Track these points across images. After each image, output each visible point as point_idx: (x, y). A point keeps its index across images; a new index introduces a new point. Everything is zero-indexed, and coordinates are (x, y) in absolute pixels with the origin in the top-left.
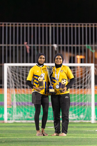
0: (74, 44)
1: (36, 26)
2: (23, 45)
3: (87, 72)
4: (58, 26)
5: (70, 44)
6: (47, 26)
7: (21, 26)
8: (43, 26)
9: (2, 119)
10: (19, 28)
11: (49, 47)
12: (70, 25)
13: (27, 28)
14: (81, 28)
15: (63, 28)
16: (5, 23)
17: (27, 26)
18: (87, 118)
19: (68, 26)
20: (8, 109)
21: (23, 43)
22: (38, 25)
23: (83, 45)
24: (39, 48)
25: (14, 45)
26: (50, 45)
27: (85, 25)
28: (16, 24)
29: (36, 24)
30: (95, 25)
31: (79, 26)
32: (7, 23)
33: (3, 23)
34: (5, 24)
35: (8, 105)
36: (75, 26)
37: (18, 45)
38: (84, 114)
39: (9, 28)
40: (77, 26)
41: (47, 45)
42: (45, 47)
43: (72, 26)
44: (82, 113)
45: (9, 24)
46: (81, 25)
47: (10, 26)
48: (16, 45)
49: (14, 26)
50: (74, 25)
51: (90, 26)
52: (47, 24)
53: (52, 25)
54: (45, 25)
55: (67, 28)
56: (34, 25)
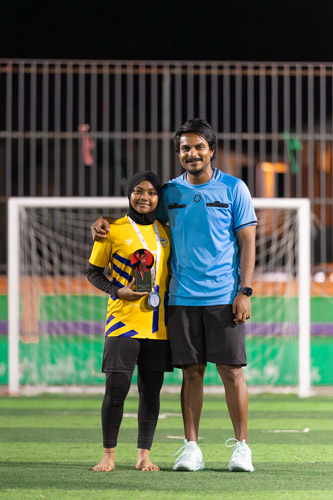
0: (245, 130)
1: (118, 71)
2: (76, 135)
3: (286, 225)
4: (191, 72)
5: (233, 130)
6: (154, 72)
7: (70, 71)
8: (142, 72)
9: (5, 380)
10: (64, 76)
11: (160, 142)
12: (232, 68)
15: (209, 78)
16: (17, 61)
17: (88, 71)
19: (226, 73)
21: (75, 128)
22: (124, 67)
23: (275, 136)
24: (130, 145)
25: (45, 135)
26: (166, 136)
27: (281, 68)
28: (52, 66)
29: (118, 63)
31: (262, 73)
32: (22, 62)
33: (10, 62)
34: (16, 66)
36: (250, 72)
37: (58, 135)
40: (257, 72)
41: (154, 136)
42: (148, 142)
43: (238, 72)
45: (28, 66)
46: (269, 68)
47: (33, 70)
48: (51, 135)
49: (45, 71)
50: (245, 68)
51: (299, 73)
52: (154, 63)
53: (172, 67)
54: (148, 67)
55: (221, 78)
56: (112, 67)
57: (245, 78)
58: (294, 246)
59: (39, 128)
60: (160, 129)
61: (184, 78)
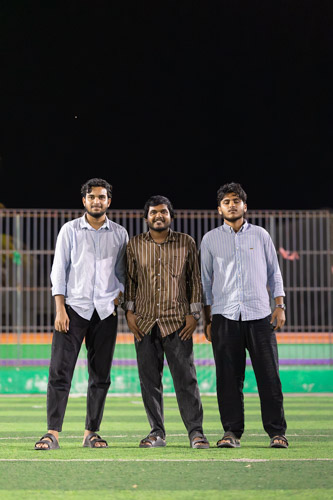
38: (208, 381)
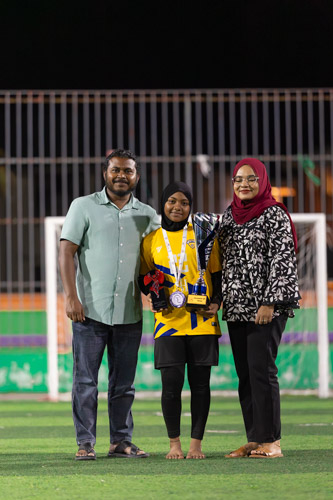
0: (261, 152)
1: (142, 100)
3: (303, 239)
4: (210, 100)
5: (250, 153)
6: (176, 100)
7: (98, 101)
8: (165, 100)
9: (43, 389)
10: (92, 106)
11: (183, 165)
12: (249, 95)
13: (114, 106)
14: (282, 104)
15: (226, 105)
16: (47, 92)
17: (114, 100)
18: (306, 382)
19: (243, 99)
20: (59, 356)
21: (103, 153)
22: (148, 96)
23: (289, 158)
24: (155, 168)
25: (76, 160)
26: (189, 159)
27: (293, 94)
28: (80, 96)
29: (142, 92)
30: (327, 94)
31: (276, 99)
32: (53, 93)
34: (47, 97)
35: (59, 345)
36: (265, 99)
37: (87, 160)
39: (58, 106)
40: (271, 99)
41: (177, 159)
42: (172, 165)
43: (254, 99)
44: (290, 368)
45: (58, 96)
46: (282, 95)
47: (63, 100)
48: (81, 160)
49: (75, 101)
50: (260, 95)
51: (310, 99)
52: (176, 92)
53: (192, 95)
54: (170, 95)
55: (238, 105)
56: (136, 96)
57: (260, 104)
58: (312, 259)
59: (70, 154)
60: (182, 153)
61: (204, 105)
